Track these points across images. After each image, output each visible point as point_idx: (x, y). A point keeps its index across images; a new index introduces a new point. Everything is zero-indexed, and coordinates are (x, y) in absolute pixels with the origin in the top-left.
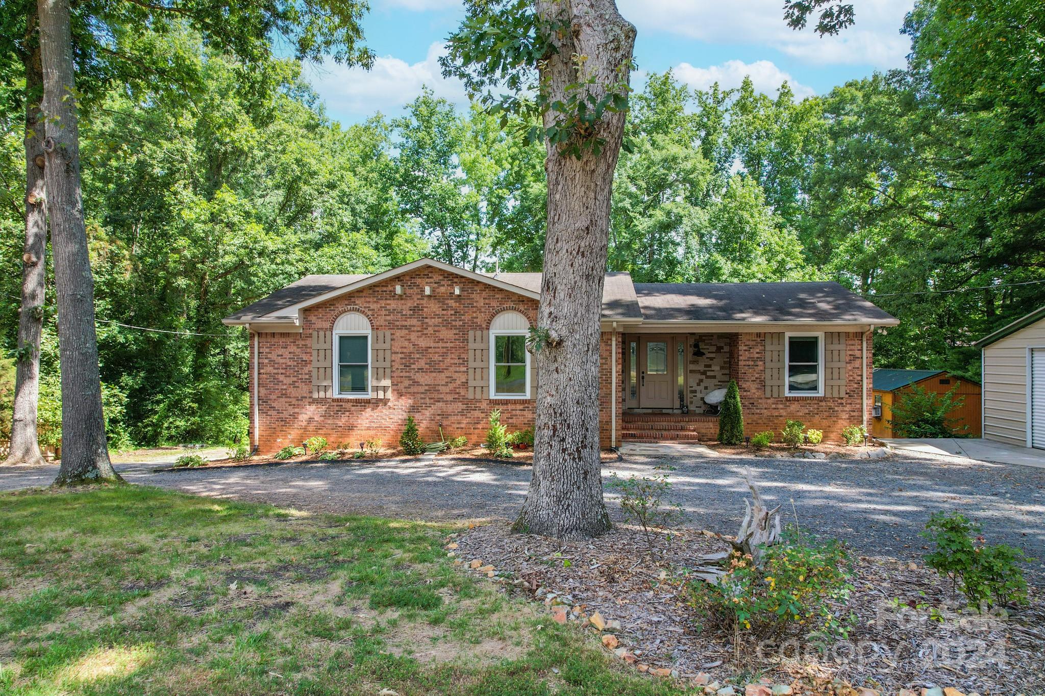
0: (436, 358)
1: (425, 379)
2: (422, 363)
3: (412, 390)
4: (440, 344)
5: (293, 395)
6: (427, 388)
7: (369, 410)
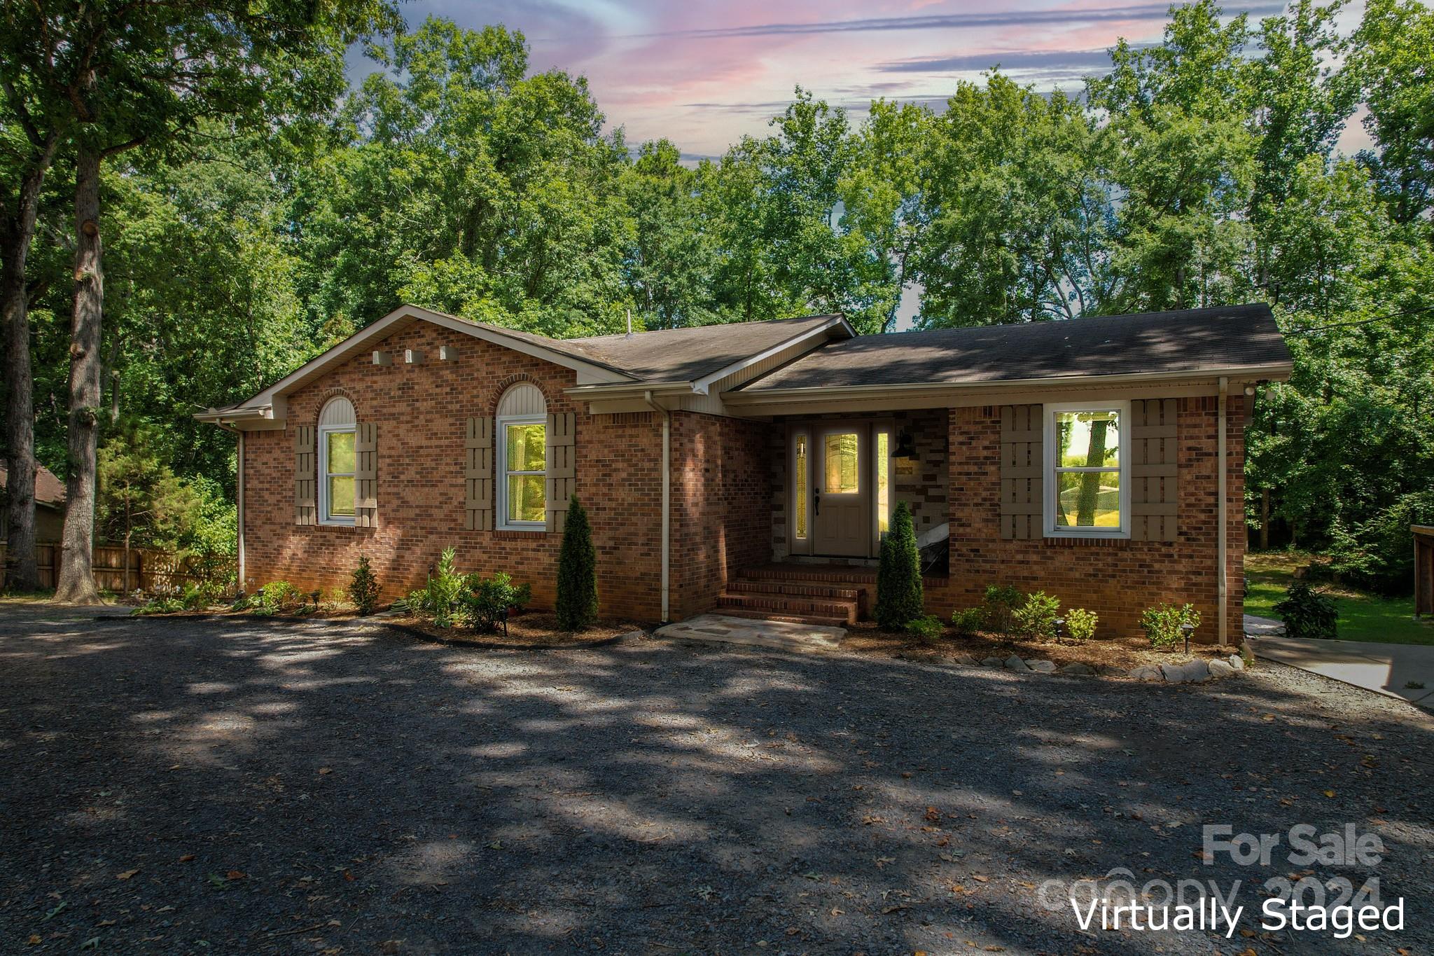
0: (429, 463)
1: (415, 497)
2: (411, 473)
3: (400, 515)
4: (434, 442)
5: (278, 521)
6: (417, 511)
7: (353, 544)
